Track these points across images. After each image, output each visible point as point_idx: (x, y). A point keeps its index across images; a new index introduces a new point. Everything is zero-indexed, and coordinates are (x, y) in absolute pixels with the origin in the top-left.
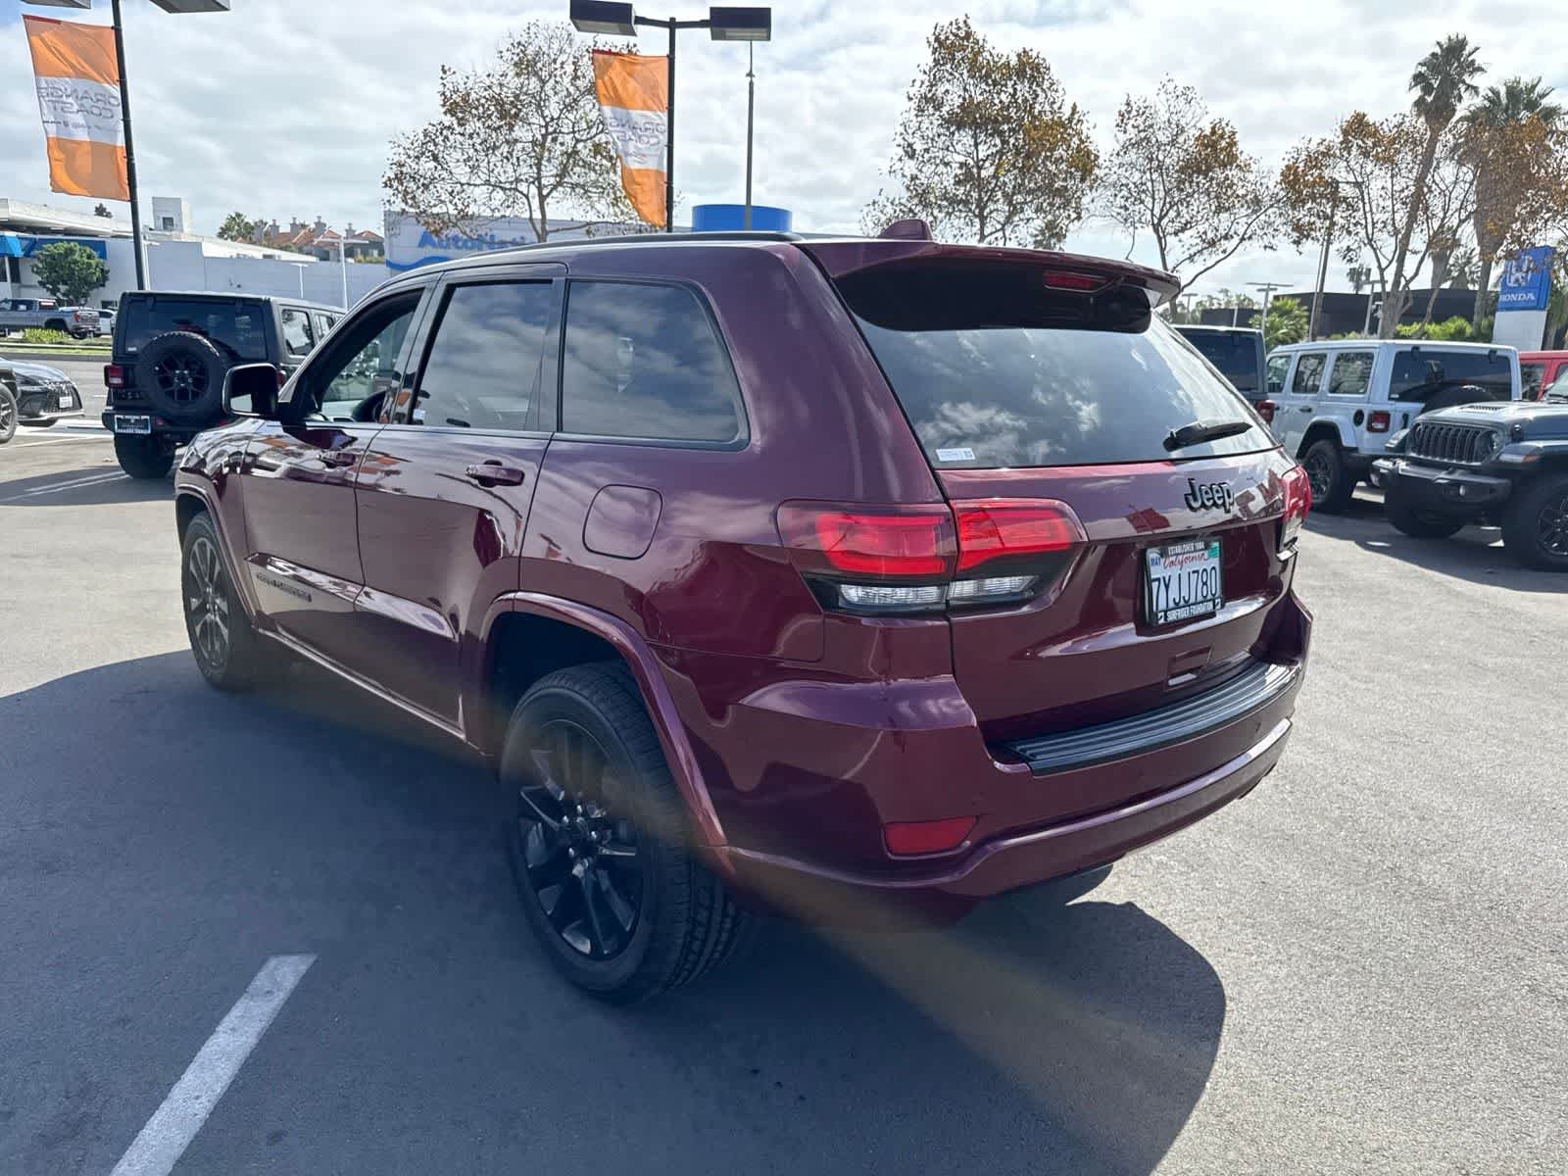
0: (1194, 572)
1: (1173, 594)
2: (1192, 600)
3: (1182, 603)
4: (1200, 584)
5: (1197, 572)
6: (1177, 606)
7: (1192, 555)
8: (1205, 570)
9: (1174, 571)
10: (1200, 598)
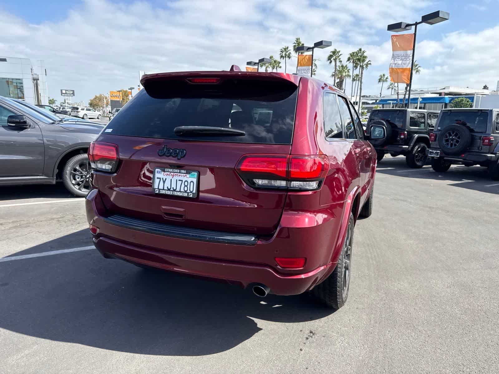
0: (179, 180)
1: (167, 185)
2: (178, 189)
3: (172, 189)
4: (183, 186)
5: (182, 181)
6: (169, 190)
7: (179, 174)
8: (186, 181)
9: (169, 178)
10: (182, 190)
